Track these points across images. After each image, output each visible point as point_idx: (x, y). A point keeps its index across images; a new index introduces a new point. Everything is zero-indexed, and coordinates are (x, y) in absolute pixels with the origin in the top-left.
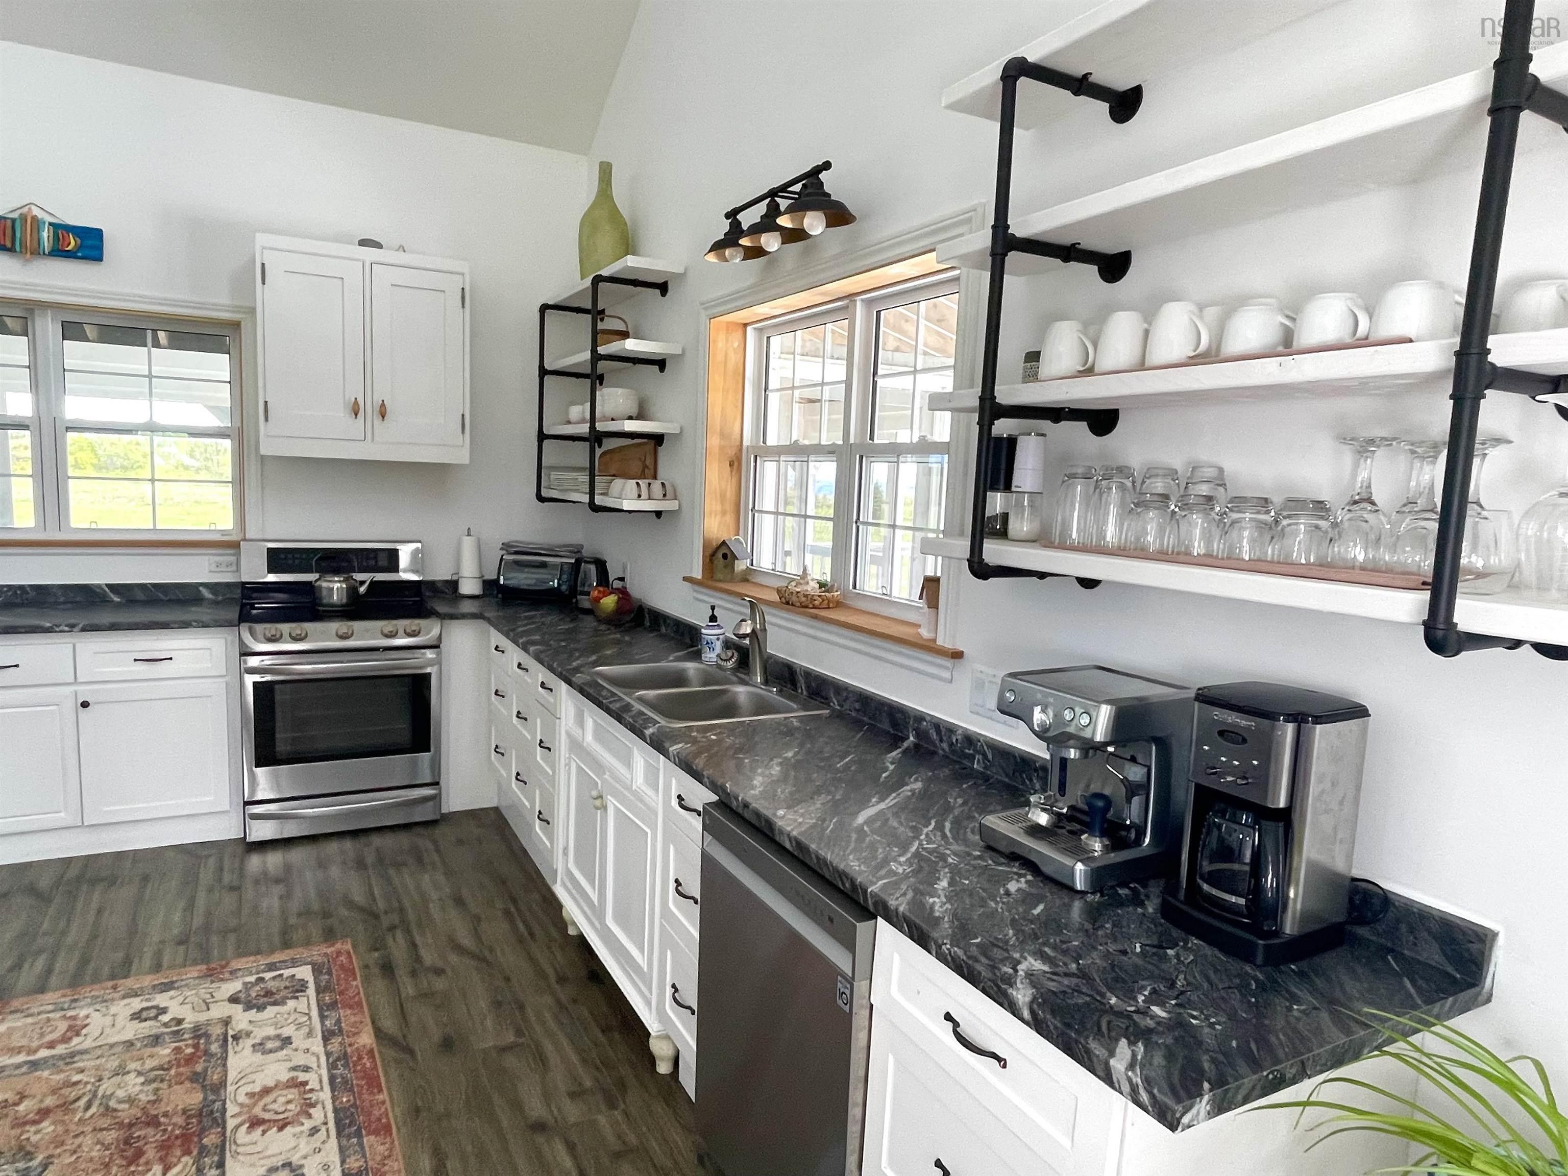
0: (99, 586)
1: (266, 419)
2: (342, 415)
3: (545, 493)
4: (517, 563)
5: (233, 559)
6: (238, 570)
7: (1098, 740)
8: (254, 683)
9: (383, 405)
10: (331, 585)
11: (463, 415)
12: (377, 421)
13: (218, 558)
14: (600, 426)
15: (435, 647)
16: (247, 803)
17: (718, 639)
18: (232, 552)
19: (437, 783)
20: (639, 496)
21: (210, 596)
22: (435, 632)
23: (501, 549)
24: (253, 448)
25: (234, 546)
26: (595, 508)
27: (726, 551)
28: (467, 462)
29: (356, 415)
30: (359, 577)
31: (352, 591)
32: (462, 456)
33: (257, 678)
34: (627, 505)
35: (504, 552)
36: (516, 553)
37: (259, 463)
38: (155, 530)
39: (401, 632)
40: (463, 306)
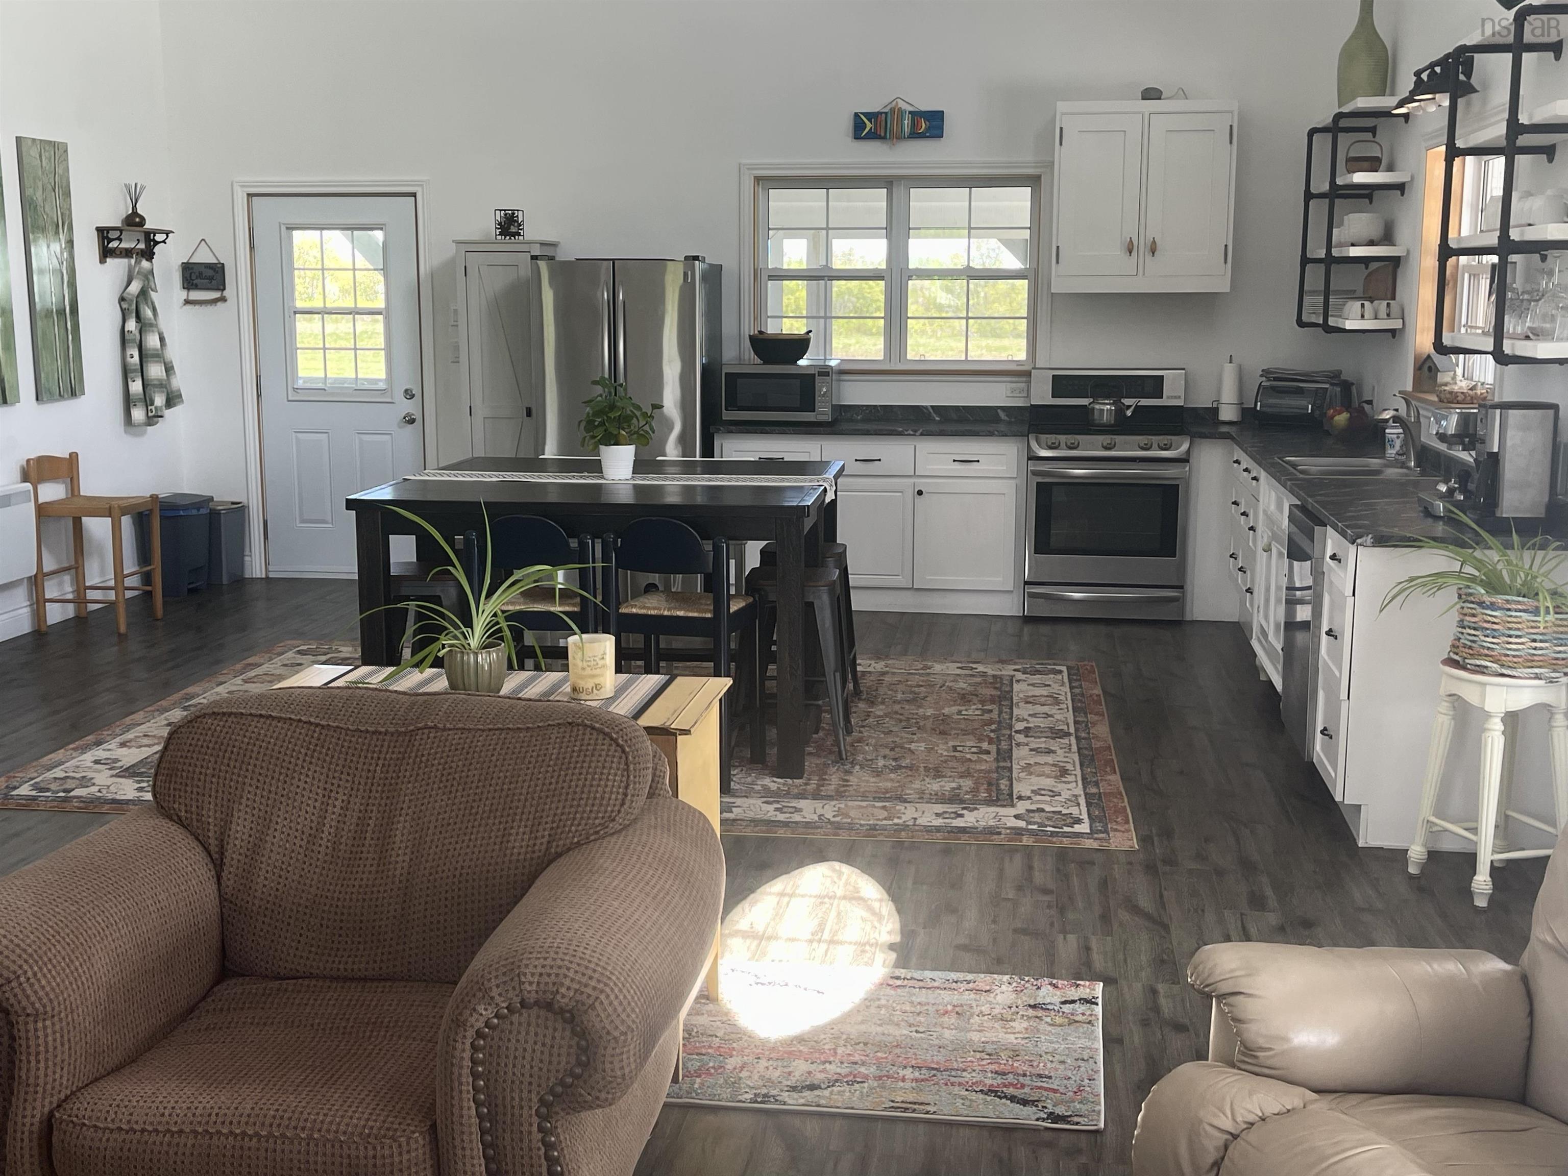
0: (926, 407)
1: (1057, 262)
2: (1118, 252)
3: (1305, 318)
4: (1273, 388)
5: (1023, 385)
6: (1028, 396)
7: (1450, 433)
8: (1038, 483)
9: (1154, 242)
10: (1102, 407)
11: (1226, 246)
12: (1149, 257)
13: (1014, 385)
14: (1335, 252)
15: (1184, 460)
16: (1026, 583)
17: (1398, 438)
18: (1024, 379)
19: (1182, 587)
20: (1363, 316)
21: (1006, 418)
22: (1185, 447)
23: (1262, 376)
24: (1045, 287)
25: (1028, 374)
26: (1329, 329)
27: (1431, 364)
28: (1228, 291)
29: (1130, 253)
30: (1127, 402)
31: (1120, 411)
32: (1223, 286)
33: (1040, 480)
34: (1349, 325)
35: (1264, 379)
36: (1275, 379)
37: (1050, 299)
38: (966, 361)
39: (1155, 446)
40: (1231, 142)
